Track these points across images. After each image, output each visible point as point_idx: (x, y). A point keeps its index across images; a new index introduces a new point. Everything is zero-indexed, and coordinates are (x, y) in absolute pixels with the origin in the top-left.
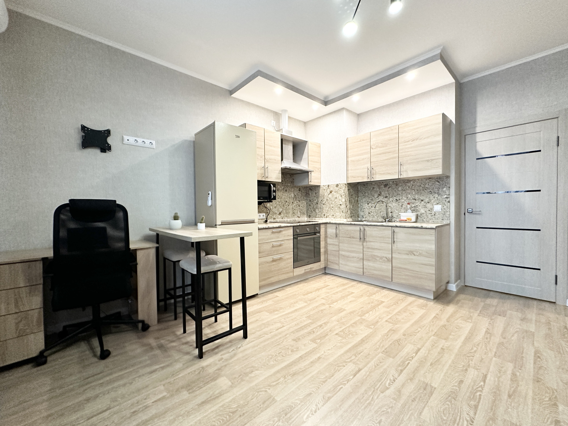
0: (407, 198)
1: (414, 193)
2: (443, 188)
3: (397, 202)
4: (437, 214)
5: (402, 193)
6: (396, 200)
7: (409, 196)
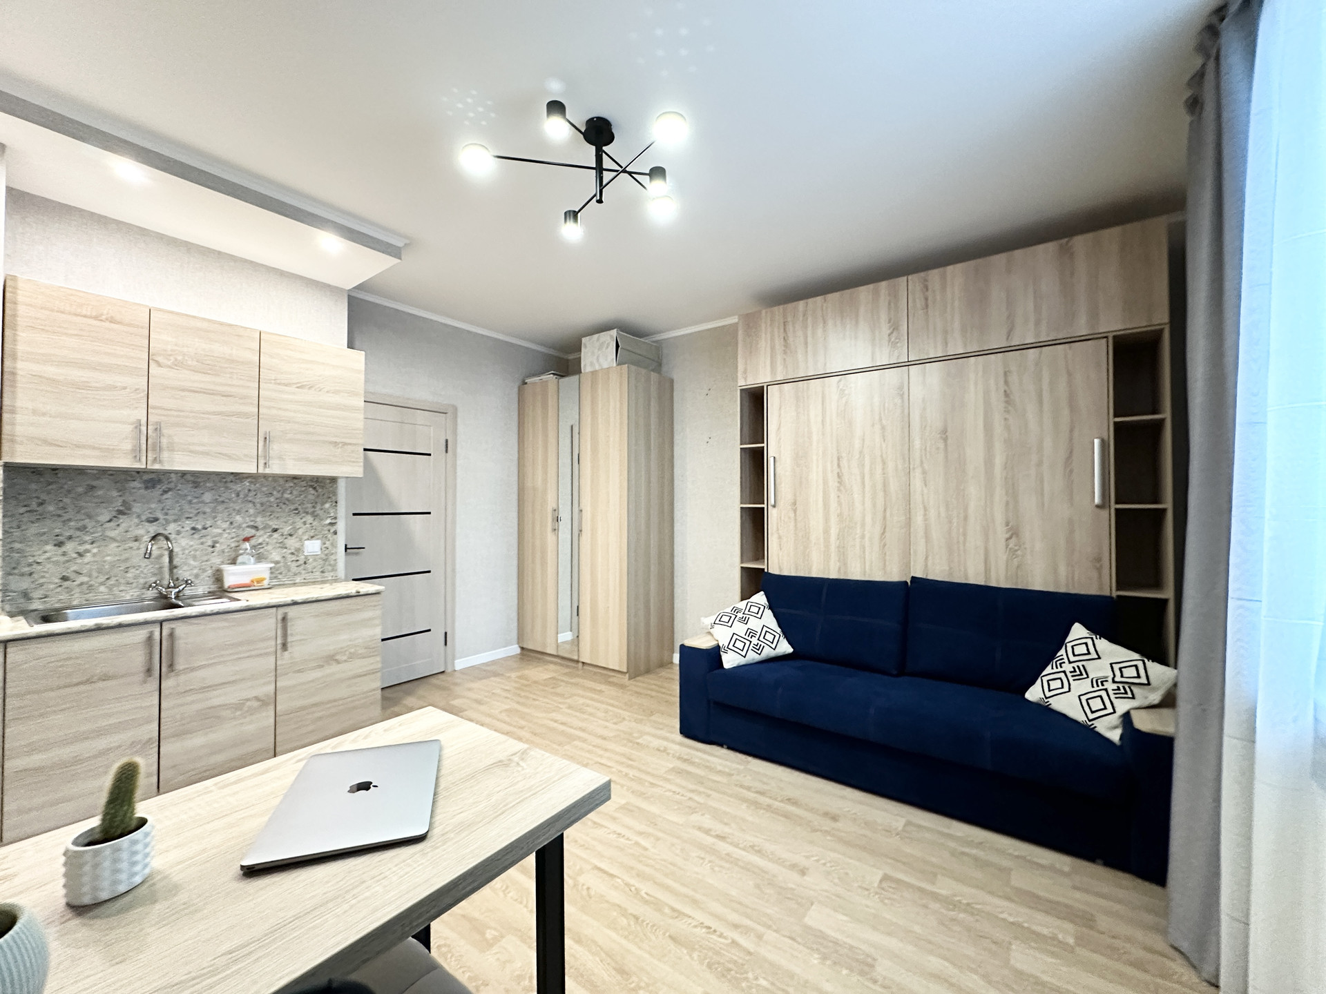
0: (231, 523)
1: (252, 511)
2: (323, 504)
3: (196, 536)
4: (311, 560)
5: (214, 510)
6: (193, 529)
7: (238, 518)
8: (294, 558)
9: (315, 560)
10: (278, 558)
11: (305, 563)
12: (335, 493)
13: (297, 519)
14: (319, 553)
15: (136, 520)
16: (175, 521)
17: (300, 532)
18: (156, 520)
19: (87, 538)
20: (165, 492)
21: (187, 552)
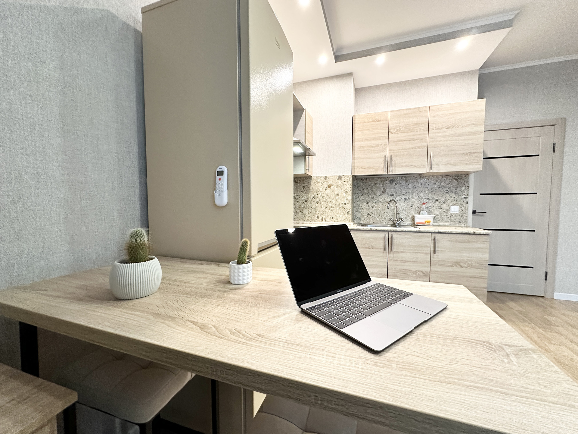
0: (419, 197)
2: (461, 187)
4: (453, 216)
5: (412, 191)
6: (405, 199)
7: (421, 195)
8: (446, 214)
9: (456, 216)
10: (438, 213)
11: (451, 217)
12: (468, 182)
13: (448, 195)
14: (458, 212)
15: (387, 195)
16: (399, 196)
17: (449, 201)
18: (393, 195)
19: (374, 201)
20: (396, 184)
21: (403, 208)
